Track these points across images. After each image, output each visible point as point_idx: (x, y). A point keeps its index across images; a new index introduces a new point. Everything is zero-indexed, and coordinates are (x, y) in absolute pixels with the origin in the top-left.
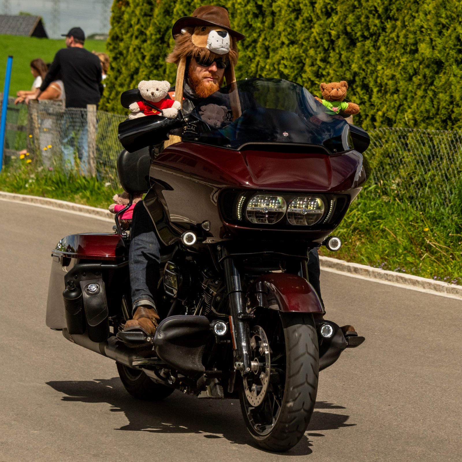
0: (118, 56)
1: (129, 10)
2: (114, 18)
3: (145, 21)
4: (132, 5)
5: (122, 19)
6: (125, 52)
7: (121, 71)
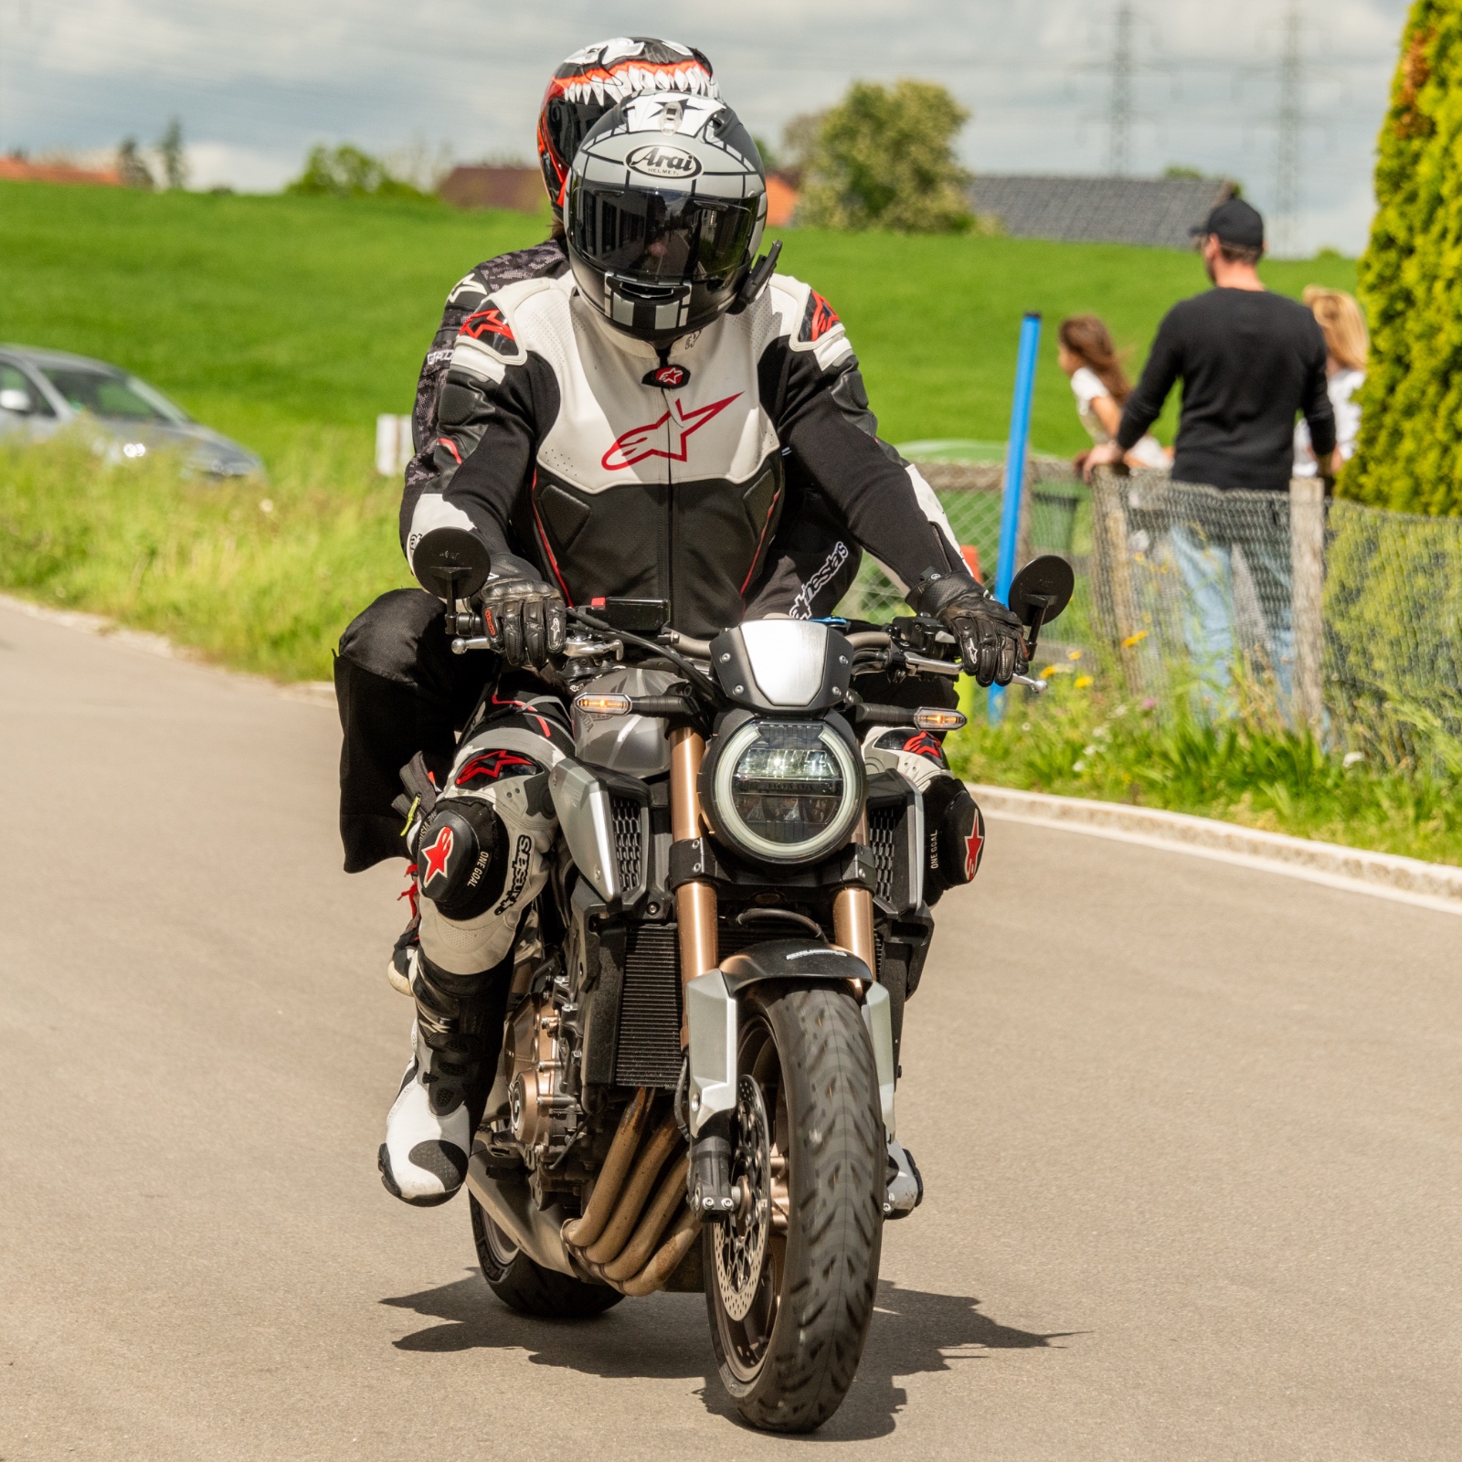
0: (1400, 306)
1: (1435, 147)
2: (1381, 174)
4: (1443, 128)
5: (1409, 177)
6: (1419, 292)
7: (1406, 359)
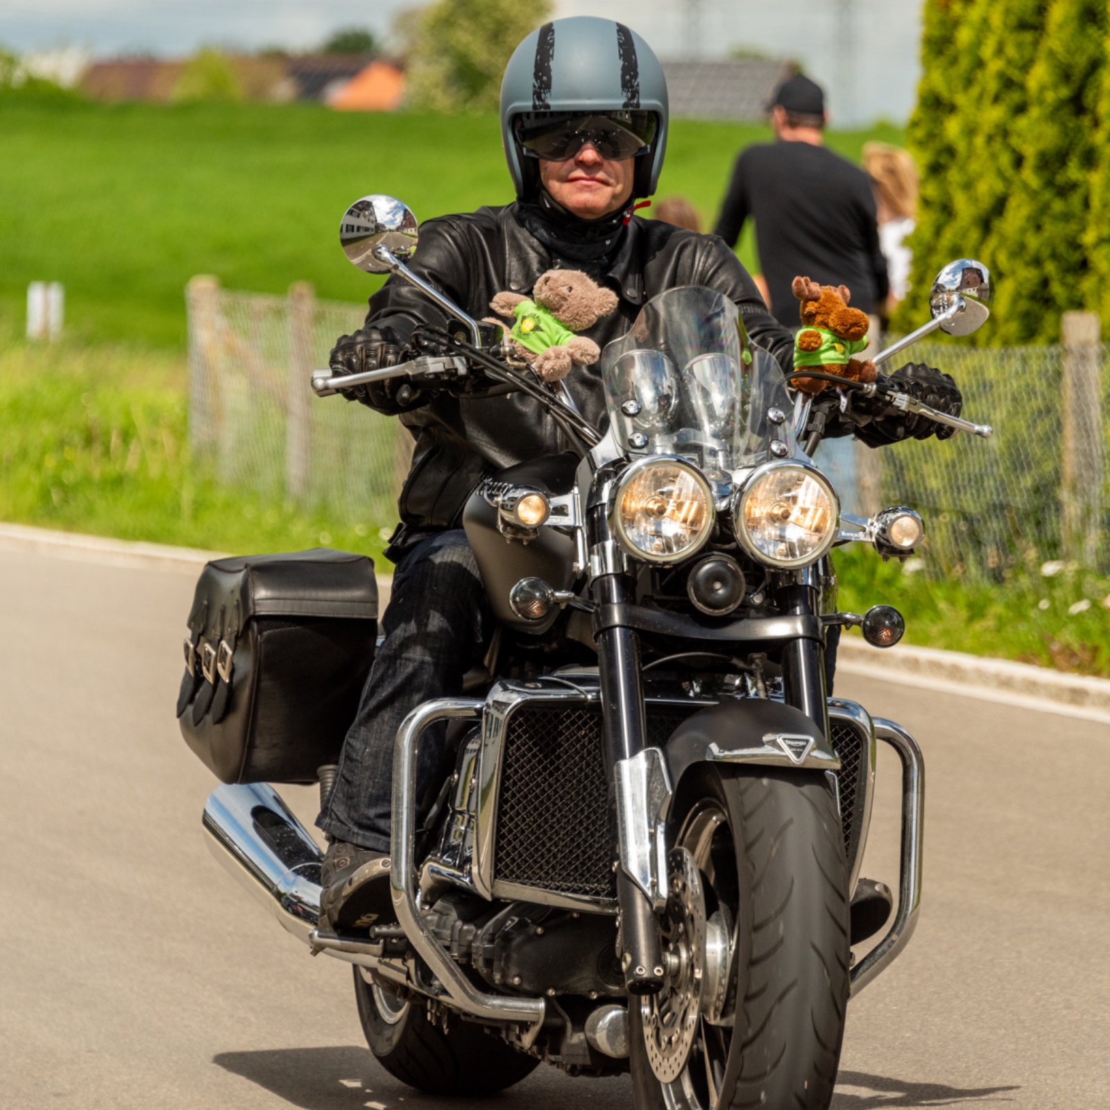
0: (944, 160)
1: (974, 13)
3: (1020, 46)
5: (950, 43)
7: (950, 207)
